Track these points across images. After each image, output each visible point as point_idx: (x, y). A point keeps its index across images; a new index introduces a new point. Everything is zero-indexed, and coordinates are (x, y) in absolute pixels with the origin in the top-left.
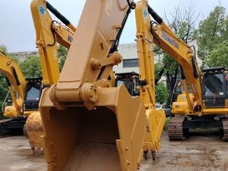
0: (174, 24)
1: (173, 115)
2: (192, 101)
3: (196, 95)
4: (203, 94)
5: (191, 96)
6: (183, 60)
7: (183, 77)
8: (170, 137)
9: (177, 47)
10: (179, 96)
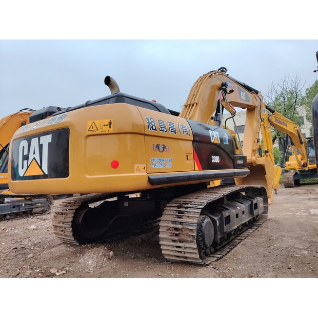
0: (282, 94)
1: (287, 171)
2: (300, 160)
3: (303, 155)
4: (308, 154)
5: (299, 156)
6: (291, 133)
7: (292, 144)
8: (285, 185)
9: (286, 125)
10: (291, 157)
